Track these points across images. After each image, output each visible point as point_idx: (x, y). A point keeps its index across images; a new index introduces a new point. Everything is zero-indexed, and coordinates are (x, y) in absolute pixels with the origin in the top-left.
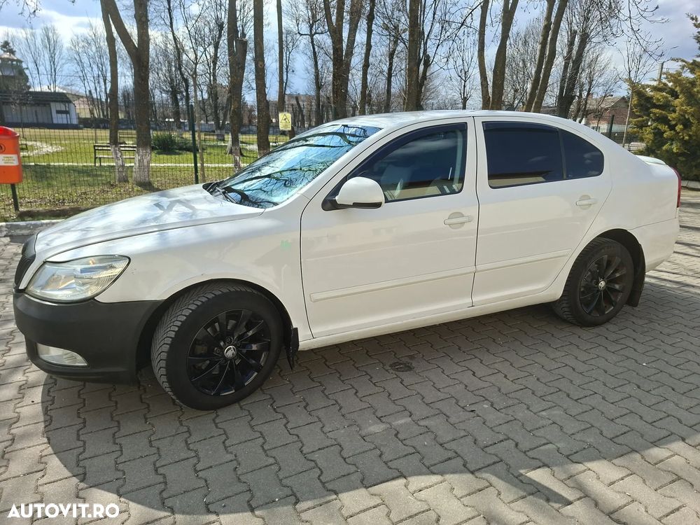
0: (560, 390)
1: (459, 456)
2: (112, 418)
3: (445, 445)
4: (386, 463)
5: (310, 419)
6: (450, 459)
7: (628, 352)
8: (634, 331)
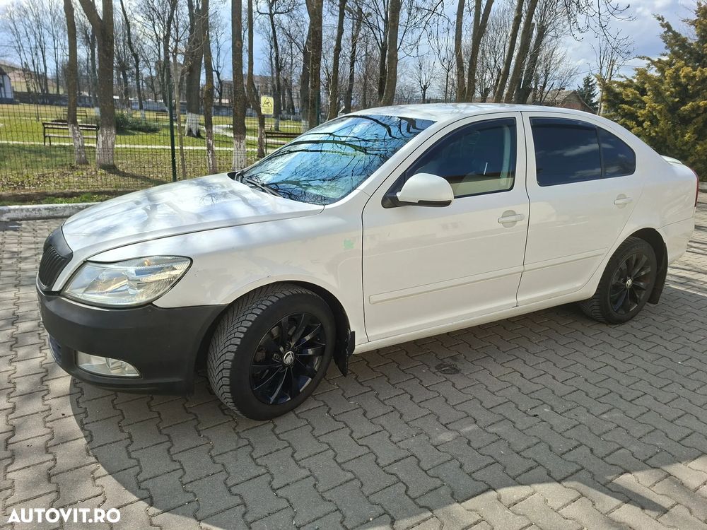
0: (611, 392)
1: (539, 465)
2: (160, 431)
3: (522, 453)
4: (470, 475)
5: (373, 428)
6: (532, 468)
7: (660, 350)
8: (657, 328)
